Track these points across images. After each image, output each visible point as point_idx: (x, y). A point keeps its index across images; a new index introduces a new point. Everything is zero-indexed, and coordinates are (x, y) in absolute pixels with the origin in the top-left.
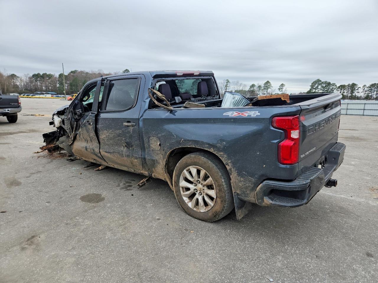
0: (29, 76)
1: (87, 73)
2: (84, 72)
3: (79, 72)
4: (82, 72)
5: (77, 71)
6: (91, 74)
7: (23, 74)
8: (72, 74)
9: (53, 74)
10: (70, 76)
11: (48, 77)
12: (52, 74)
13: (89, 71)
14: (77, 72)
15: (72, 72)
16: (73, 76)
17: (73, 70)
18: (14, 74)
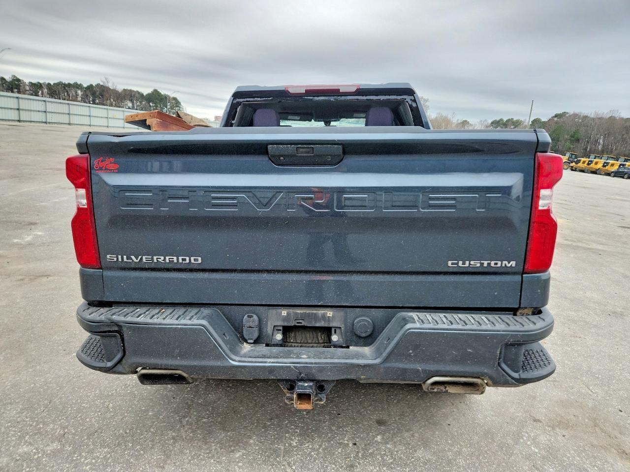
0: (486, 123)
1: (586, 117)
2: (580, 116)
3: (570, 116)
4: (575, 115)
5: (568, 113)
6: (593, 119)
7: (479, 121)
8: (556, 119)
9: (523, 120)
10: (550, 124)
11: (513, 125)
12: (521, 120)
13: (590, 114)
14: (567, 115)
15: (556, 116)
16: (556, 123)
17: (560, 112)
18: (466, 121)
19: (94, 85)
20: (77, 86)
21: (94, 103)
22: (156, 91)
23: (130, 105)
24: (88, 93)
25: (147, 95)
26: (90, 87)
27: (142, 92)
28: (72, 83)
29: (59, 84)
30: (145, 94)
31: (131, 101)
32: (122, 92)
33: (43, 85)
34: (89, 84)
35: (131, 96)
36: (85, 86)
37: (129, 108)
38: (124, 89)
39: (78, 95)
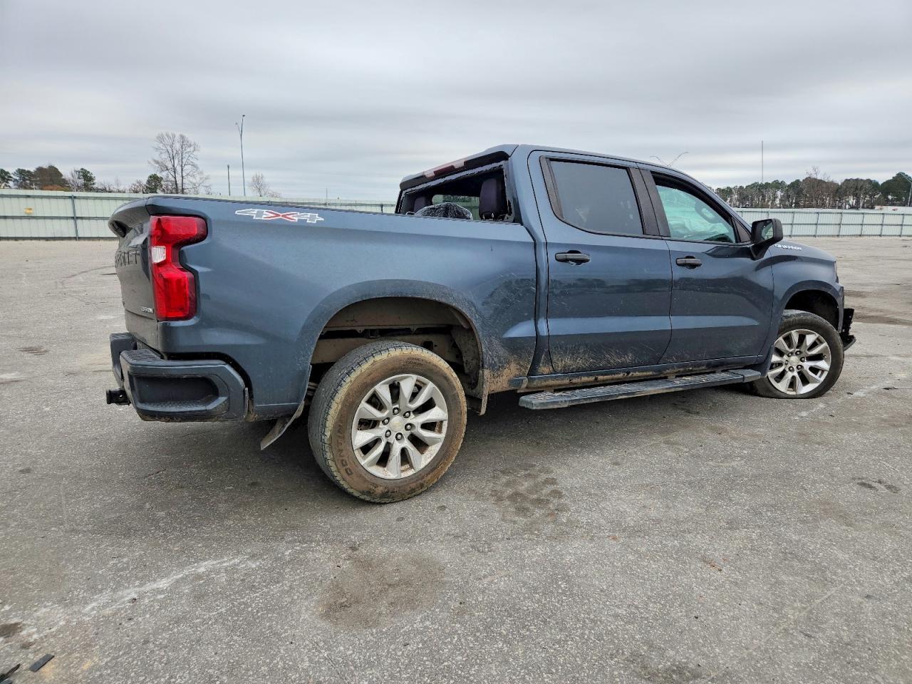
19: (801, 180)
20: (778, 185)
21: (797, 206)
22: (900, 175)
23: (852, 201)
24: (791, 193)
25: (882, 184)
26: (796, 185)
27: (877, 180)
28: (770, 182)
29: (754, 186)
30: (880, 183)
31: (856, 196)
32: (843, 184)
33: (733, 191)
34: (794, 180)
35: (856, 189)
36: (788, 183)
37: (852, 207)
38: (846, 180)
39: (777, 197)
